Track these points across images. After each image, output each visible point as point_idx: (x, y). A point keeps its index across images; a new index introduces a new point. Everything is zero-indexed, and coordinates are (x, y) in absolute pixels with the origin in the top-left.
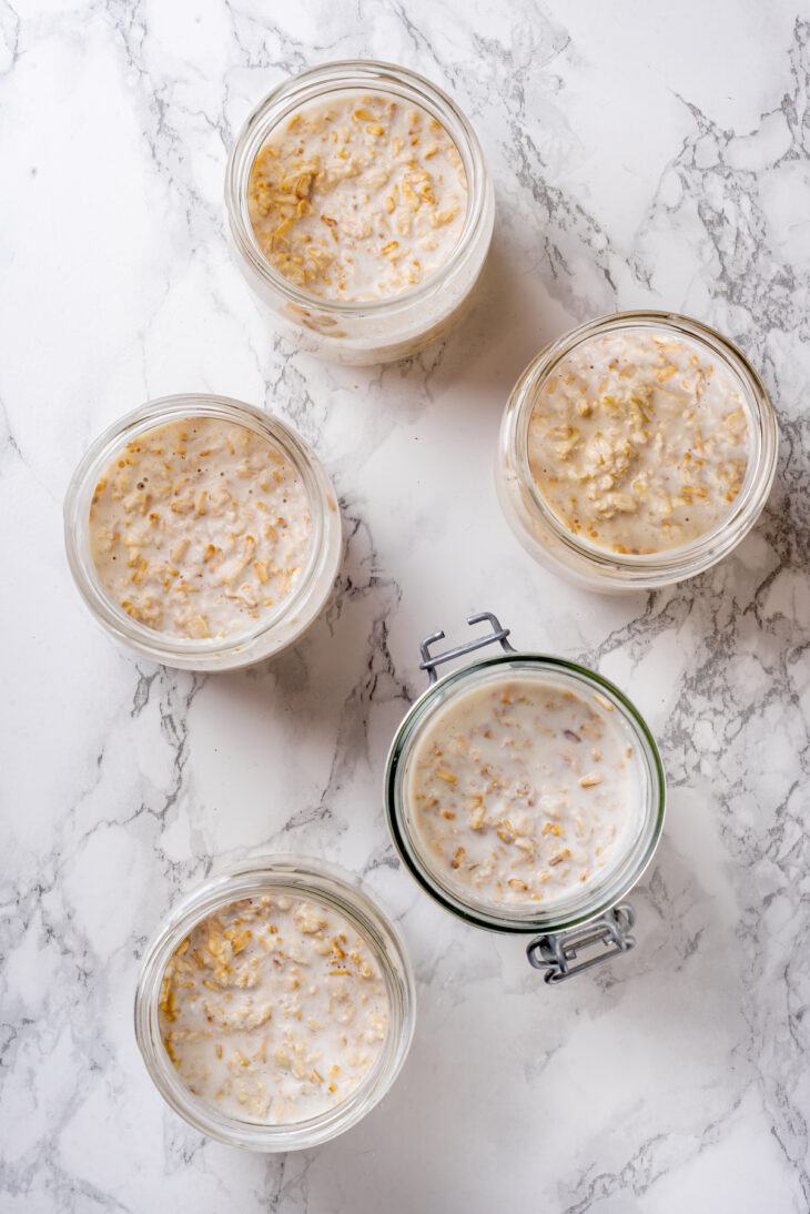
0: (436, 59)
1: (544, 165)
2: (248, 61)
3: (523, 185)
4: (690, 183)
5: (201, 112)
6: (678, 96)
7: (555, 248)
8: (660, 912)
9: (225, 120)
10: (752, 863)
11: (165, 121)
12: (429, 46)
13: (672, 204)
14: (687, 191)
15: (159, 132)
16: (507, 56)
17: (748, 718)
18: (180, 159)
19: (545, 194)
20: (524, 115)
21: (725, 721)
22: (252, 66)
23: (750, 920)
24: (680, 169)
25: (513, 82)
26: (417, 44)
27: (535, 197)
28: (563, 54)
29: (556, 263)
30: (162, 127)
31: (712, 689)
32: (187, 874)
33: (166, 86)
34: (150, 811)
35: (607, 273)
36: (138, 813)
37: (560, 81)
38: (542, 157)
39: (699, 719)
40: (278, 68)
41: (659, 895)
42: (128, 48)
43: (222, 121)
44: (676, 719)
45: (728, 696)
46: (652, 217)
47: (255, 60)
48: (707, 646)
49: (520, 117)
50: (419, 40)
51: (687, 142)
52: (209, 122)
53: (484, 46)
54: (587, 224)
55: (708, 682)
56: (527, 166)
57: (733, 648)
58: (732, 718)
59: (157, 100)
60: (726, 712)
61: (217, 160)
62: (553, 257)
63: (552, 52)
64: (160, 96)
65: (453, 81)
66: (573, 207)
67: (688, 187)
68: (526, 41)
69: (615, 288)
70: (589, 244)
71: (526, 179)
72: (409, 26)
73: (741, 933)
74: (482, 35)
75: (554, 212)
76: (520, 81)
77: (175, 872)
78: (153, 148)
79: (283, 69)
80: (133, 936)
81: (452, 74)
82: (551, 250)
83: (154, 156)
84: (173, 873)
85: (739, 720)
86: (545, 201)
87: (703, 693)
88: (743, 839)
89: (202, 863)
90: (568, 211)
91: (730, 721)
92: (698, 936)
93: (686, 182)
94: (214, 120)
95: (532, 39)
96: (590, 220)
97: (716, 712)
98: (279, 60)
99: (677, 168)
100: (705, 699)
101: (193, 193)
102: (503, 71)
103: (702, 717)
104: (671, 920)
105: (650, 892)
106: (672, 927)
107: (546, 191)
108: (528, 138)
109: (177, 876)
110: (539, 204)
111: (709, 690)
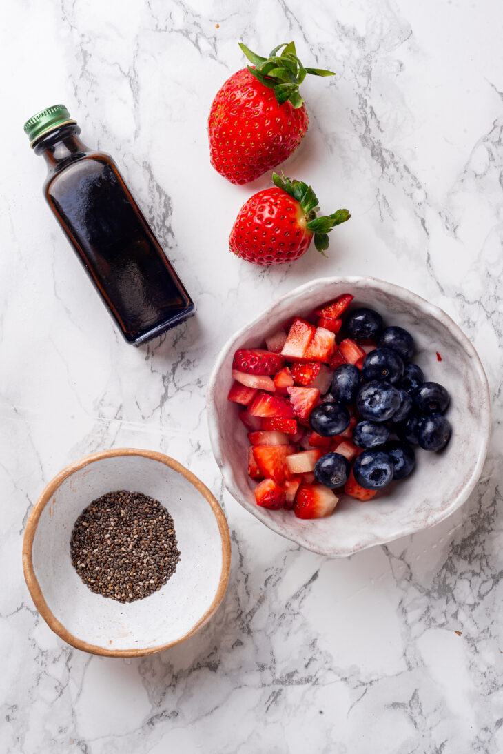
0: (304, 37)
1: (382, 131)
2: (157, 26)
3: (364, 145)
4: (495, 156)
5: (116, 63)
6: (493, 85)
7: (384, 198)
8: (416, 724)
9: (135, 71)
10: (490, 693)
11: (87, 67)
12: (301, 27)
13: (479, 172)
14: (492, 163)
15: (81, 76)
16: (361, 41)
17: (498, 581)
18: (96, 99)
19: (381, 154)
20: (370, 89)
21: (480, 581)
22: (160, 30)
23: (484, 736)
24: (489, 144)
25: (364, 63)
26: (291, 25)
27: (372, 156)
28: (406, 44)
29: (384, 210)
30: (84, 72)
31: (473, 556)
32: (52, 660)
33: (90, 40)
34: (28, 609)
35: (423, 222)
36: (18, 610)
37: (401, 65)
38: (381, 125)
39: (460, 578)
40: (180, 35)
41: (416, 711)
42: (63, 7)
43: (132, 72)
44: (443, 576)
45: (484, 562)
46: (462, 181)
47: (162, 26)
48: (472, 521)
49: (367, 91)
50: (294, 22)
51: (496, 124)
52: (122, 72)
53: (344, 32)
54: (411, 181)
55: (470, 550)
56: (368, 131)
57: (492, 525)
58: (485, 579)
59: (82, 50)
60: (482, 574)
61: (125, 103)
62: (382, 204)
63: (397, 41)
64: (85, 47)
65: (317, 57)
66: (401, 166)
67: (494, 159)
68: (378, 31)
69: (428, 234)
70: (411, 197)
71: (366, 141)
72: (286, 10)
73: (476, 746)
74: (343, 23)
75: (386, 170)
76: (370, 62)
77: (44, 658)
78: (76, 89)
79: (184, 35)
80: (6, 704)
81: (317, 52)
82: (381, 199)
83: (76, 95)
84: (41, 659)
85: (491, 581)
86: (380, 160)
87: (465, 558)
88: (485, 674)
89: (65, 653)
90: (397, 169)
91: (484, 582)
92: (442, 745)
93: (492, 155)
94: (126, 71)
95: (382, 29)
96: (414, 178)
97: (474, 574)
98: (181, 28)
99: (486, 143)
100: (467, 562)
101: (104, 127)
102: (357, 53)
103: (463, 576)
104: (423, 731)
105: (409, 708)
106: (424, 736)
107: (381, 151)
108: (372, 108)
109: (44, 661)
110: (374, 162)
111: (470, 556)
